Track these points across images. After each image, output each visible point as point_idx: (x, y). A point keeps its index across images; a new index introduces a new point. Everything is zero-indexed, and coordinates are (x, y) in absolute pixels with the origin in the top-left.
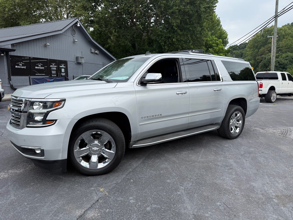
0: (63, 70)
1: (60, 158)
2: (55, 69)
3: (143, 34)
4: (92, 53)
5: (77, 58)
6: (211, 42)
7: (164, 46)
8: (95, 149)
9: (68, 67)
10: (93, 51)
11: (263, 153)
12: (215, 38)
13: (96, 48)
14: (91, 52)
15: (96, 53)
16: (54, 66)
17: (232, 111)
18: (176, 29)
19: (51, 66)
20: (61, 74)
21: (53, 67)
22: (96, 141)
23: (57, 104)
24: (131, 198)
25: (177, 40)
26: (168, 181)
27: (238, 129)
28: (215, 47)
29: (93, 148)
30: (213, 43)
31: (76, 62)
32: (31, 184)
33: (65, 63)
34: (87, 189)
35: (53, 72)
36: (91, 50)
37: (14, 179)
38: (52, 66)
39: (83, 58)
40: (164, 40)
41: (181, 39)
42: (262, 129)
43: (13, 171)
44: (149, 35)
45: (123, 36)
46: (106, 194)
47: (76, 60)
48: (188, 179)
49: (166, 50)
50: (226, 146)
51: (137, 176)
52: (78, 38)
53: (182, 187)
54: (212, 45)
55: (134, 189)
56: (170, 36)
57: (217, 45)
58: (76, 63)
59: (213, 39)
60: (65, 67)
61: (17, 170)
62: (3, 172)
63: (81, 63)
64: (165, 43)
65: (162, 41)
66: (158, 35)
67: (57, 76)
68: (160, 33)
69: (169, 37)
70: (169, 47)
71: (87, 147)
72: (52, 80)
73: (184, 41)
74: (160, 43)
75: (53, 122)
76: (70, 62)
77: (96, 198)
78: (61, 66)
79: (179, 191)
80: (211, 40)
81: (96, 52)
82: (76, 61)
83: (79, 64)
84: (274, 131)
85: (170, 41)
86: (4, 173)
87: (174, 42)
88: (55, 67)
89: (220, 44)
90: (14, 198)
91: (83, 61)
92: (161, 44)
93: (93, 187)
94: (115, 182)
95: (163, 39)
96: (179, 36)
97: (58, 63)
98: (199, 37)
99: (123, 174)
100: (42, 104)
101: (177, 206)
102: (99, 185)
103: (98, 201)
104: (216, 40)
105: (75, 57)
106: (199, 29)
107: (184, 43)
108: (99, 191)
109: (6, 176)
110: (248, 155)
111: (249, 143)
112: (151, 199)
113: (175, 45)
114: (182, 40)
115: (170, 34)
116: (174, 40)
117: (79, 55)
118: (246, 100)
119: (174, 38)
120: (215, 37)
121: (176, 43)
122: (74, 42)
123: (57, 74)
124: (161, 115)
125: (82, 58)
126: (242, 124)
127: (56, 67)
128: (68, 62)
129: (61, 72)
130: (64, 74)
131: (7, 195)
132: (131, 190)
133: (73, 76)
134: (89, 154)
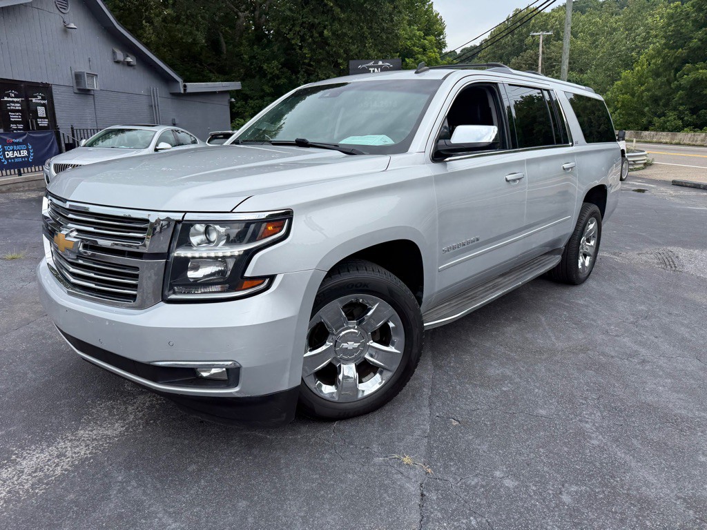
0: (41, 111)
1: (285, 386)
2: (18, 107)
3: (240, 14)
4: (118, 62)
5: (78, 77)
6: (409, 43)
7: (301, 47)
8: (351, 345)
9: (55, 101)
10: (120, 56)
11: (671, 314)
12: (418, 33)
13: (129, 48)
14: (114, 59)
15: (129, 64)
16: (15, 100)
17: (584, 219)
18: (332, 4)
19: (6, 99)
20: (36, 122)
21: (14, 102)
22: (353, 324)
23: (270, 228)
24: (498, 474)
25: (333, 34)
26: (543, 412)
27: (588, 258)
28: (419, 56)
29: (345, 345)
30: (414, 46)
31: (75, 87)
32: (190, 469)
33: (46, 89)
34: (364, 462)
35: (15, 117)
36: (114, 53)
37: (120, 459)
38: (11, 99)
39: (97, 75)
40: (300, 31)
41: (344, 31)
42: (615, 254)
43: (92, 431)
44: (257, 16)
45: (188, 17)
46: (427, 473)
47: (75, 81)
48: (581, 401)
49: (306, 58)
50: (581, 302)
51: (458, 409)
52: (76, 19)
53: (587, 425)
54: (412, 50)
55: (485, 447)
56: (316, 21)
57: (425, 50)
58: (76, 91)
59: (414, 35)
60: (45, 102)
61: (101, 426)
62: (62, 439)
63: (89, 90)
64: (303, 39)
65: (294, 34)
66: (285, 20)
67: (26, 128)
68: (288, 13)
69: (312, 26)
70: (312, 50)
71: (329, 344)
72: (20, 140)
73: (351, 38)
74: (289, 40)
75: (261, 282)
76: (57, 88)
77: (412, 488)
78: (34, 100)
79: (591, 438)
80: (410, 39)
81: (129, 59)
82: (75, 84)
83: (85, 92)
84: (644, 258)
85: (317, 35)
86: (69, 444)
87: (327, 38)
88: (17, 102)
89: (432, 48)
90: (178, 524)
91: (95, 85)
92: (293, 42)
93: (378, 456)
94: (418, 432)
95: (297, 29)
96: (337, 25)
97: (26, 89)
98: (387, 28)
99: (419, 407)
100: (222, 230)
101: (621, 480)
102: (388, 449)
103: (422, 495)
104: (420, 37)
105: (73, 72)
106: (388, 7)
107: (350, 41)
108: (401, 464)
109: (83, 451)
110: (646, 323)
111: (621, 291)
112: (546, 469)
113: (329, 45)
114: (345, 34)
115: (314, 18)
116: (326, 32)
117: (83, 68)
118: (606, 191)
119: (325, 29)
120: (418, 30)
121: (333, 43)
122: (66, 29)
123: (25, 122)
124: (478, 240)
125: (92, 76)
126: (595, 247)
127: (21, 103)
128: (53, 87)
129: (36, 116)
130: (44, 123)
131: (145, 518)
132: (479, 450)
133: (72, 128)
134: (334, 363)
